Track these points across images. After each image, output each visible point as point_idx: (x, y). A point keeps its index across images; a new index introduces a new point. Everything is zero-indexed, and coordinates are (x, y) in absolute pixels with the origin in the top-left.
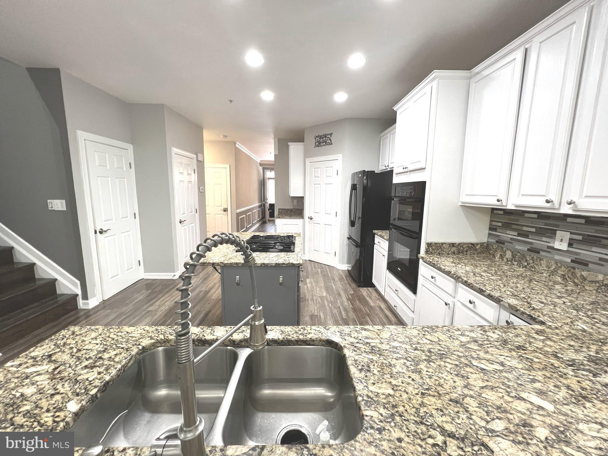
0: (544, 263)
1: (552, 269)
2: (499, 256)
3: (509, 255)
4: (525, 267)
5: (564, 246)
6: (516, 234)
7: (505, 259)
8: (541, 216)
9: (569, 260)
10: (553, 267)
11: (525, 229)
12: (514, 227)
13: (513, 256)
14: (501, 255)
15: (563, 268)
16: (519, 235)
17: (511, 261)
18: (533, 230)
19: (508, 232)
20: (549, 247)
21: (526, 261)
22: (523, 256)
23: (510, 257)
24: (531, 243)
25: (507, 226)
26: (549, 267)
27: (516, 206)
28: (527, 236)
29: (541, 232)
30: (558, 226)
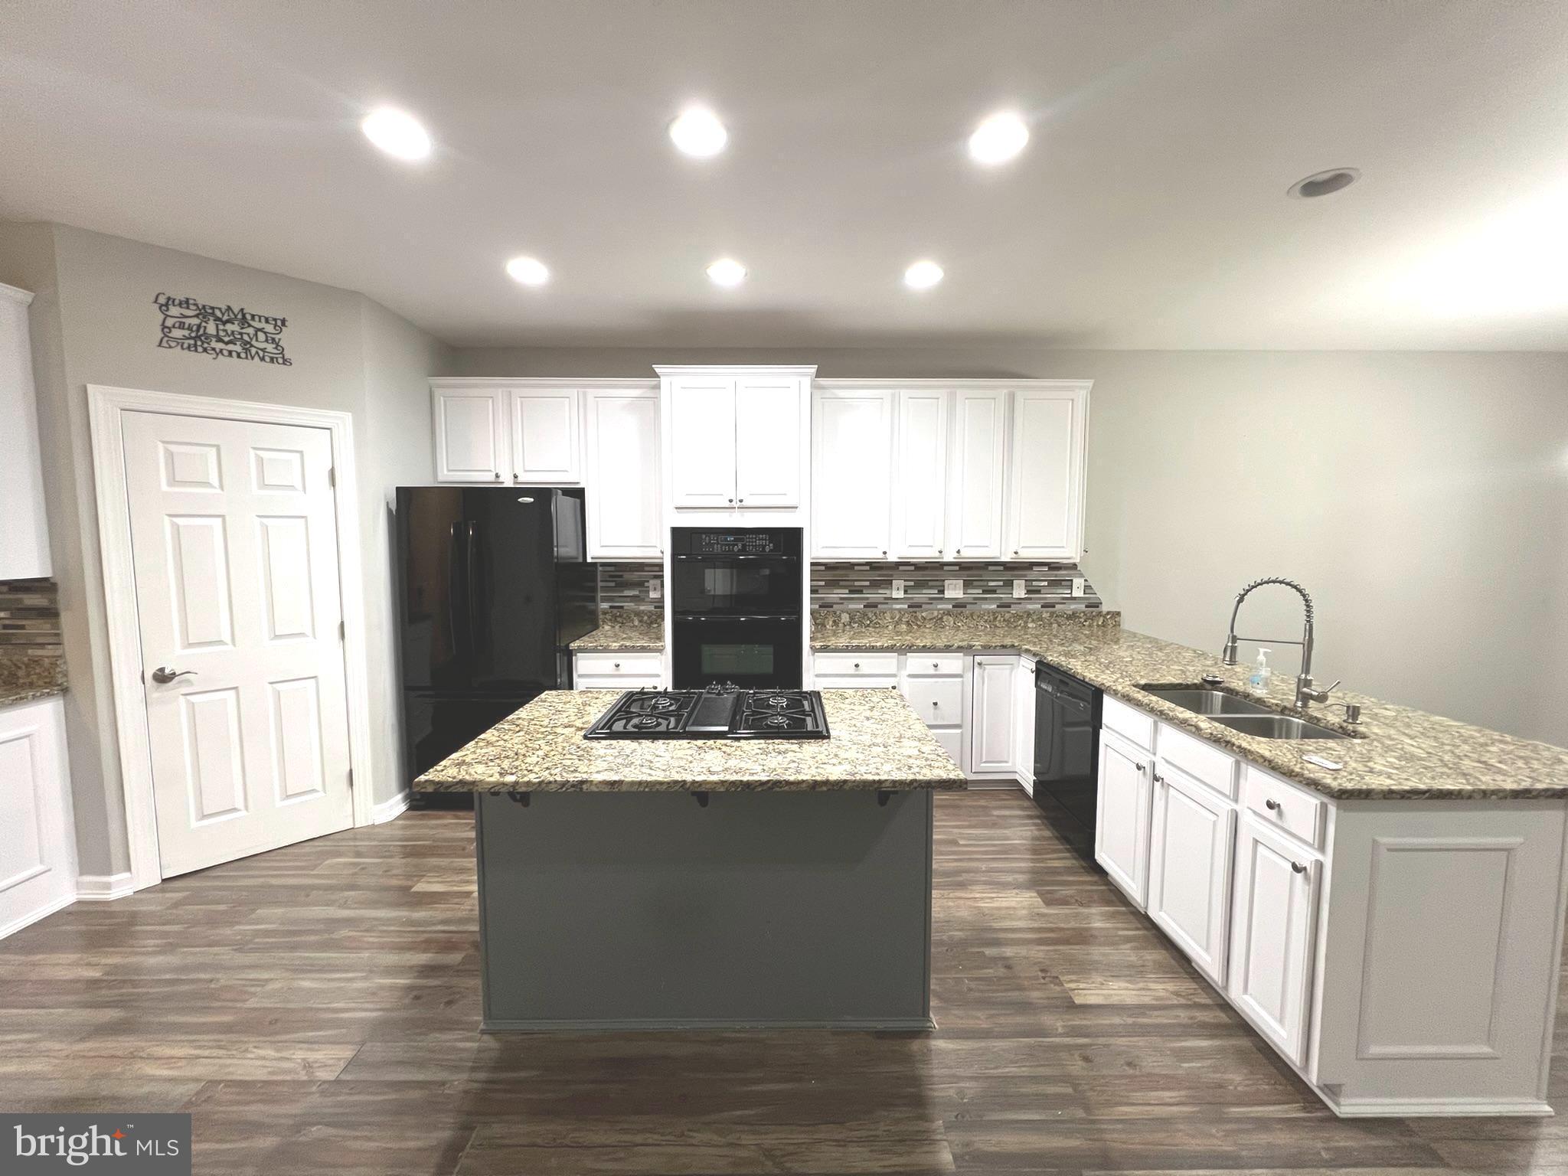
0: (888, 615)
1: (896, 619)
2: (831, 623)
3: (845, 618)
4: (868, 626)
5: (901, 595)
6: (847, 591)
7: (840, 625)
8: (874, 566)
9: (906, 606)
10: (897, 617)
11: (856, 583)
12: (841, 583)
13: (852, 618)
14: (834, 621)
15: (907, 615)
16: (851, 592)
17: (850, 625)
18: (868, 583)
19: (835, 591)
20: (886, 598)
21: (869, 619)
22: (865, 615)
23: (848, 620)
24: (867, 598)
25: (832, 584)
26: (892, 618)
27: (899, 558)
28: (861, 592)
29: (875, 585)
30: (892, 576)
